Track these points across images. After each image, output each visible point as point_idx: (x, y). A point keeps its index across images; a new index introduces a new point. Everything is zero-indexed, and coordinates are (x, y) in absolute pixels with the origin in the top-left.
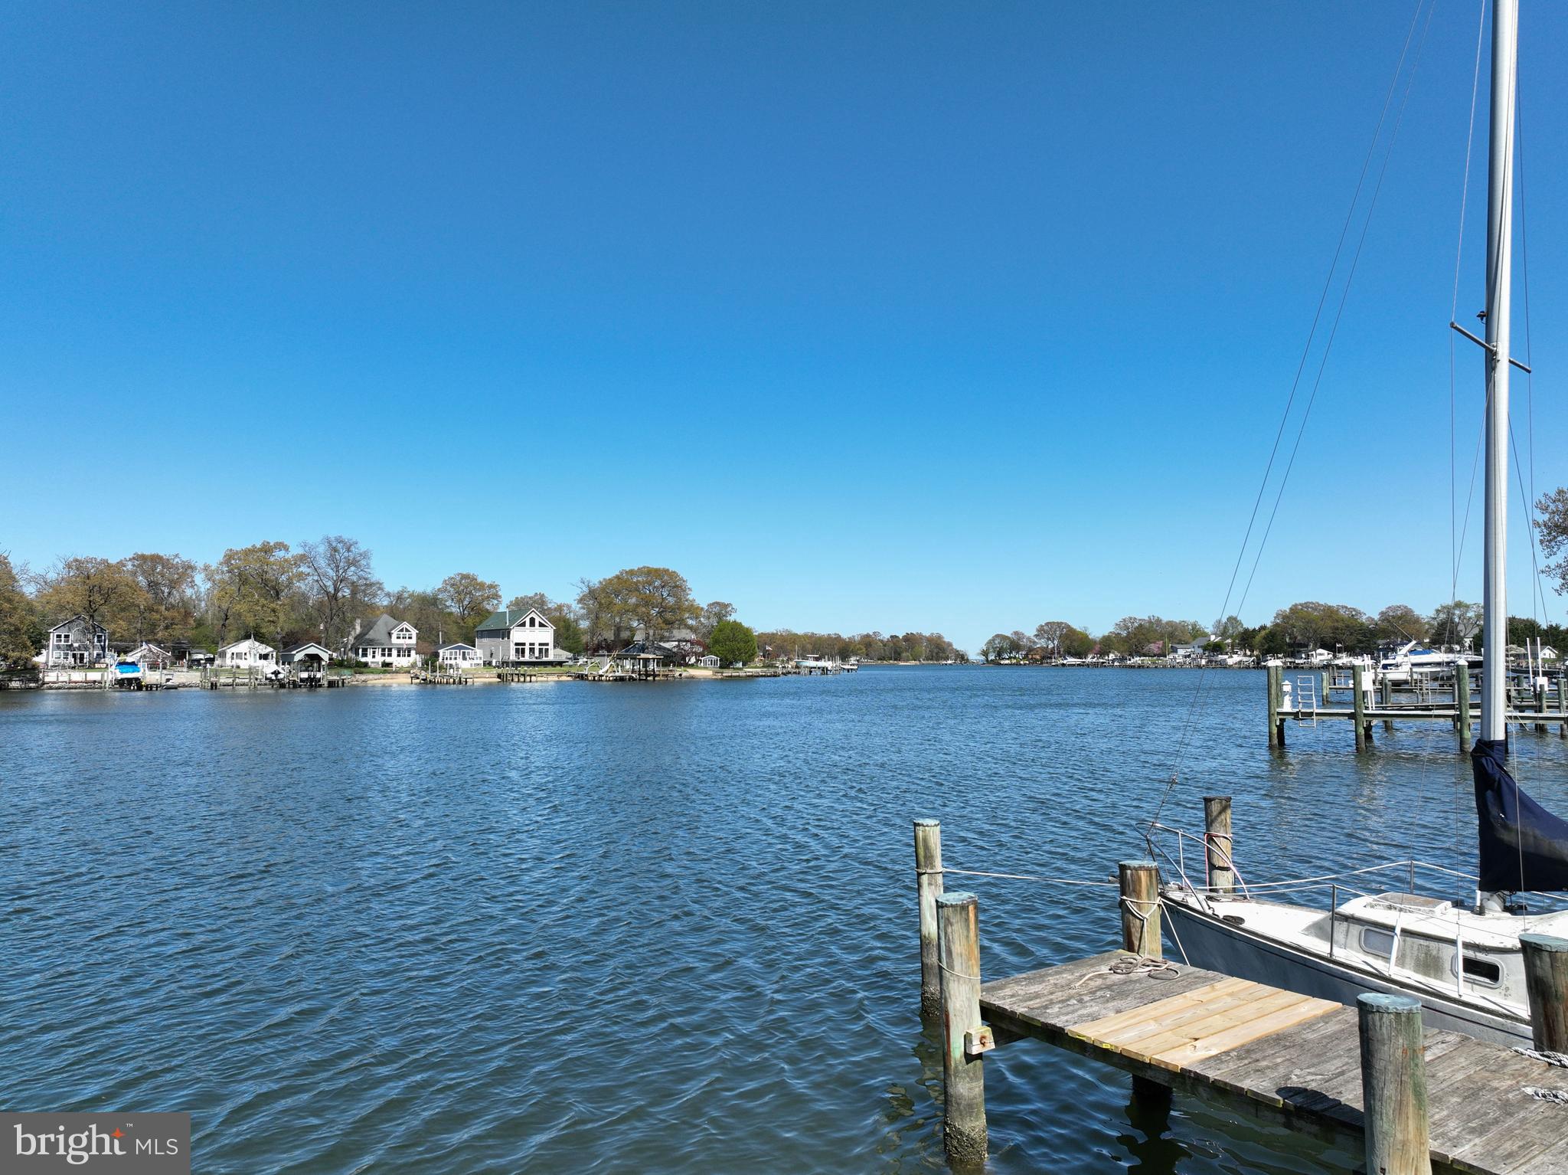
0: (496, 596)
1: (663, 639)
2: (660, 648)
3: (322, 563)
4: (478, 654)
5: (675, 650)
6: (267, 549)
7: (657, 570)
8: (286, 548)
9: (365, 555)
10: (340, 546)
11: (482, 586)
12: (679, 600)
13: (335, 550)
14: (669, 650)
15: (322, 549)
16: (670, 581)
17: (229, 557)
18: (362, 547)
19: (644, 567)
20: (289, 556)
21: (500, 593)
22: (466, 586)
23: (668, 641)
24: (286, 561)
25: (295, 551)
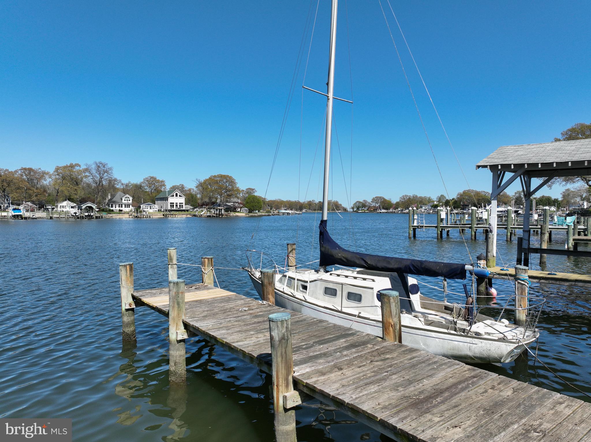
0: (164, 185)
1: (227, 202)
2: (226, 205)
3: (94, 172)
4: (156, 207)
5: (232, 206)
6: (72, 166)
7: (224, 176)
8: (80, 166)
9: (111, 169)
10: (101, 165)
11: (158, 181)
12: (233, 187)
13: (99, 167)
14: (229, 206)
15: (94, 166)
16: (230, 180)
17: (57, 169)
18: (109, 166)
19: (220, 174)
20: (81, 169)
21: (165, 184)
22: (152, 181)
23: (230, 203)
24: (80, 170)
25: (83, 167)
